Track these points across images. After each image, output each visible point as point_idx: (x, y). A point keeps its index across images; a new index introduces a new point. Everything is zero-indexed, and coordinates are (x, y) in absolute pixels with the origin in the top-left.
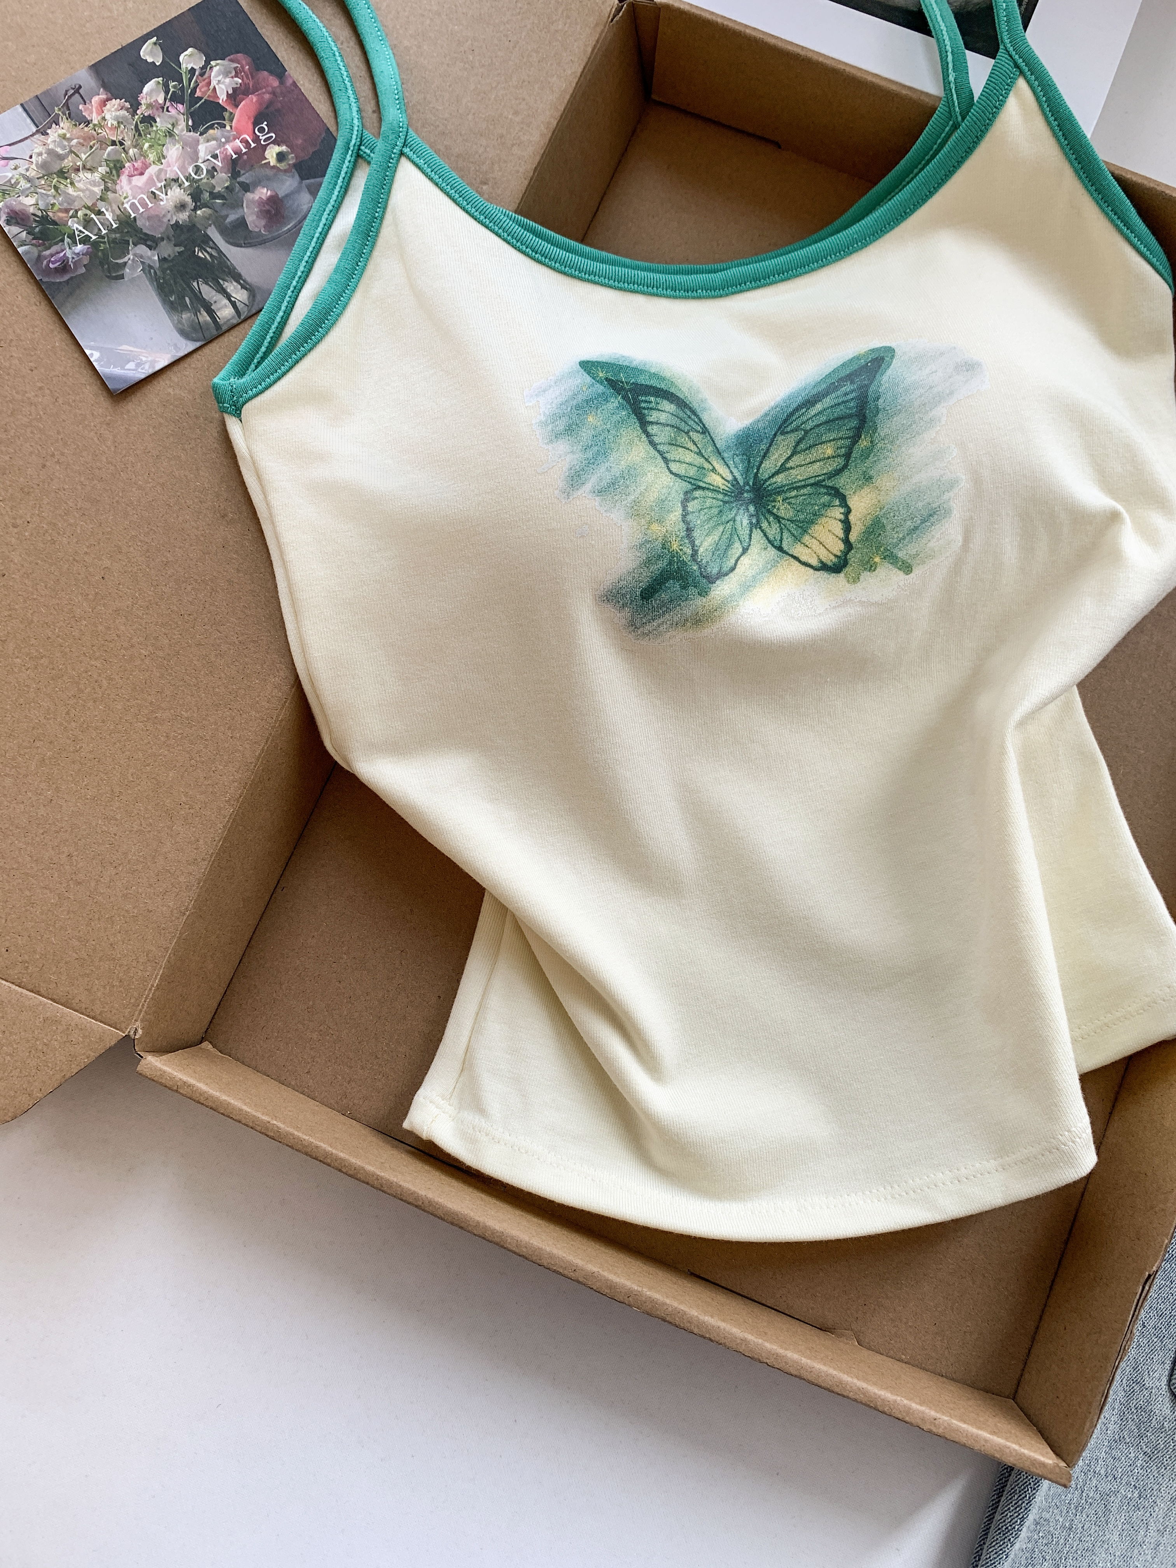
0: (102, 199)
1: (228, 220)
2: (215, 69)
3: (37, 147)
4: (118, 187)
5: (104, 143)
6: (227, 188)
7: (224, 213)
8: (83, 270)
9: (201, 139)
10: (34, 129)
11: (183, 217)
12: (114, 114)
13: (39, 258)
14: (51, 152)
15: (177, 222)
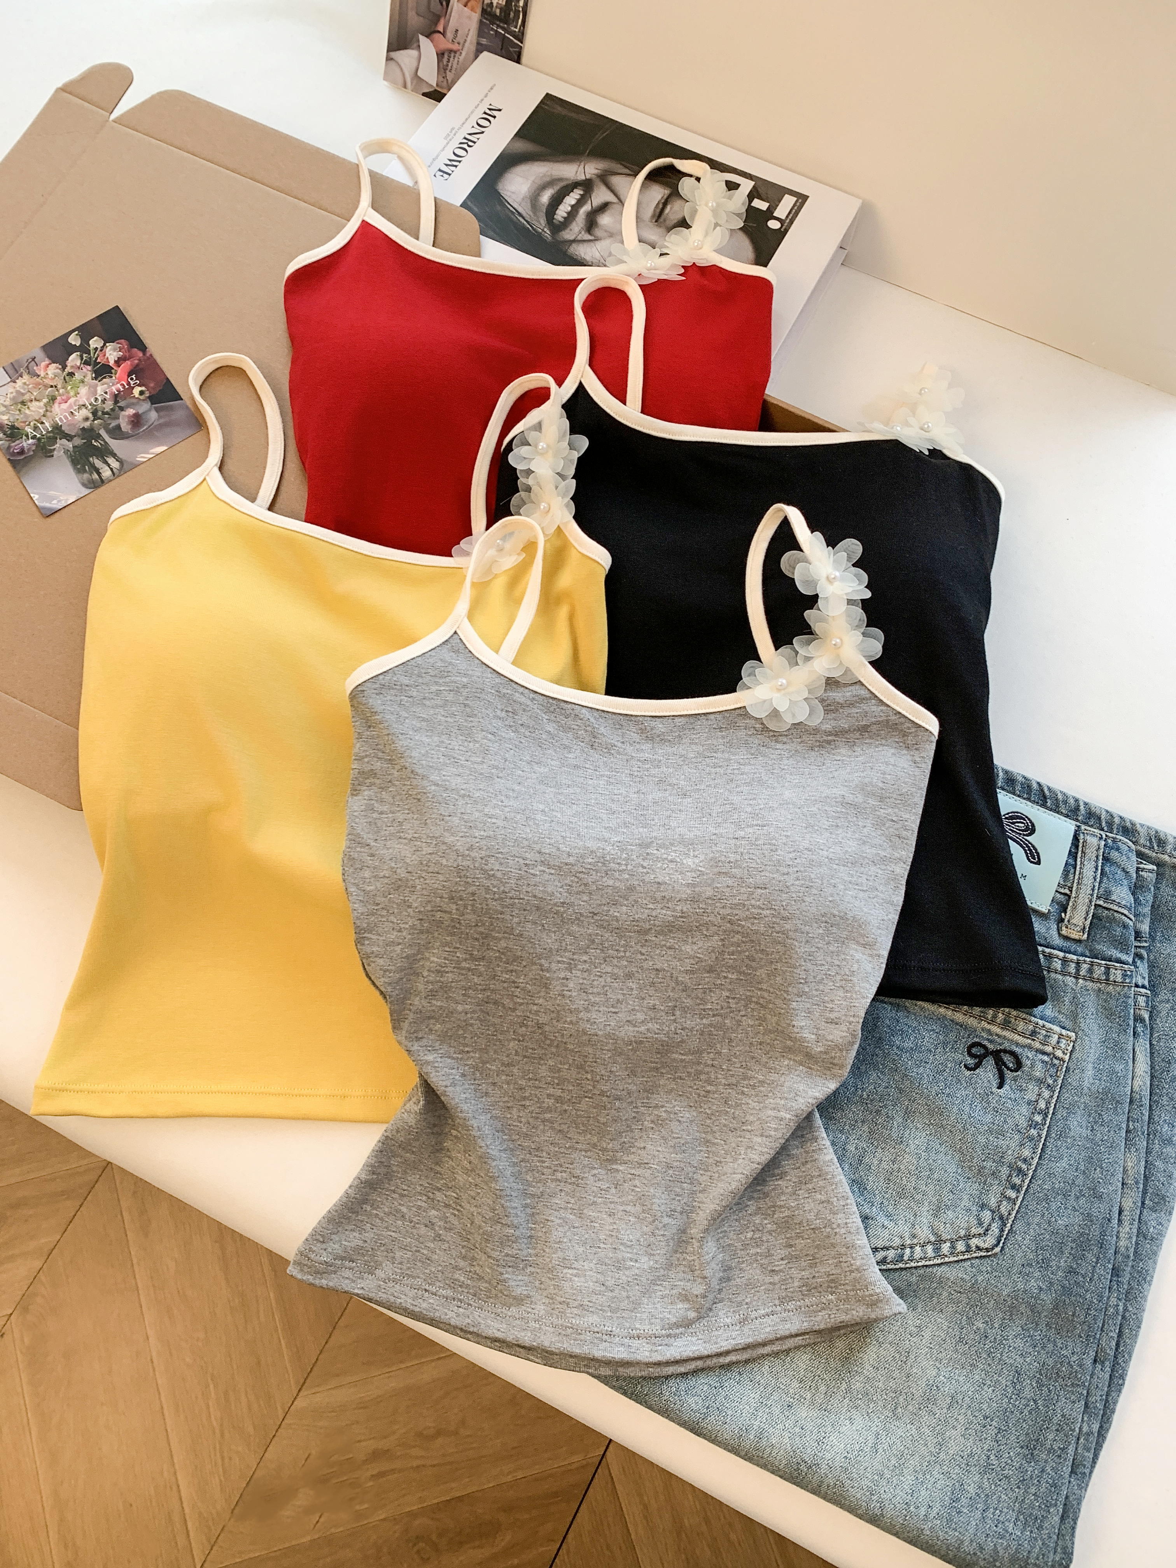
0: (44, 416)
1: (111, 426)
2: (109, 348)
3: (10, 389)
4: (53, 410)
5: (46, 387)
6: (111, 409)
7: (109, 422)
8: (32, 453)
9: (99, 383)
10: (9, 380)
11: (87, 424)
12: (53, 371)
13: (9, 447)
14: (18, 392)
15: (84, 428)
